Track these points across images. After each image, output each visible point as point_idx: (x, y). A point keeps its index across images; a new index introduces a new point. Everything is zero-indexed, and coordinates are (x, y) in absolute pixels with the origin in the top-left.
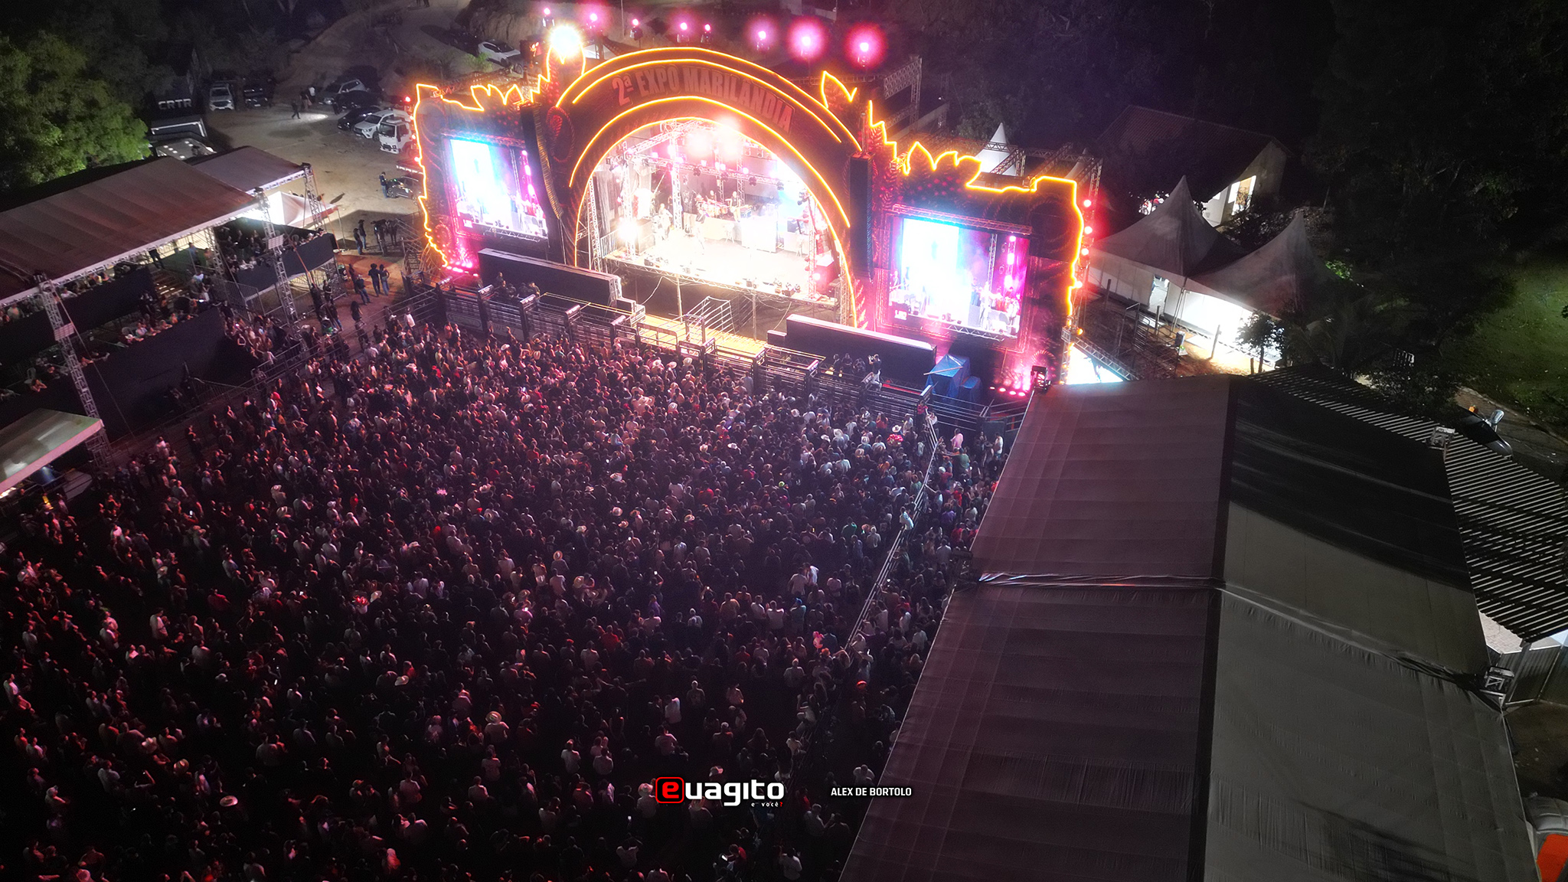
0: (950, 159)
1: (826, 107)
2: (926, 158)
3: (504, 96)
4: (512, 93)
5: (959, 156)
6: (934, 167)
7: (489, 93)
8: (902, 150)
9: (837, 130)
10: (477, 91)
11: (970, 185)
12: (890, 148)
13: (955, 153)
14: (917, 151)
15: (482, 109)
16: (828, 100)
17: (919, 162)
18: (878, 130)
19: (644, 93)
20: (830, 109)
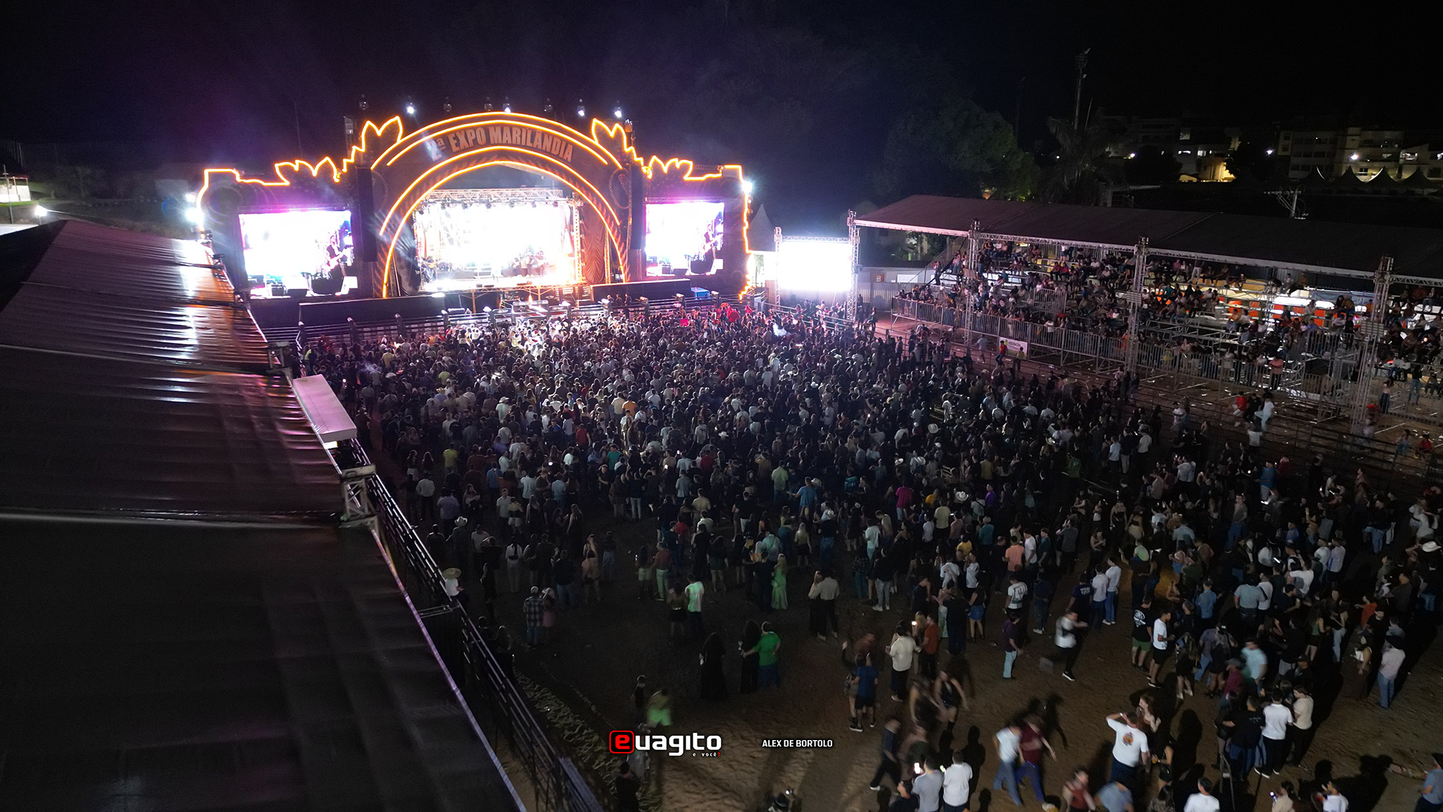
0: (673, 165)
1: (596, 142)
2: (660, 166)
3: (314, 167)
4: (323, 165)
5: (679, 160)
6: (665, 169)
7: (296, 168)
8: (646, 164)
9: (605, 156)
10: (281, 168)
11: (687, 178)
12: (639, 163)
13: (675, 160)
14: (655, 163)
15: (287, 183)
16: (598, 137)
17: (656, 169)
18: (631, 153)
19: (455, 149)
20: (600, 143)
